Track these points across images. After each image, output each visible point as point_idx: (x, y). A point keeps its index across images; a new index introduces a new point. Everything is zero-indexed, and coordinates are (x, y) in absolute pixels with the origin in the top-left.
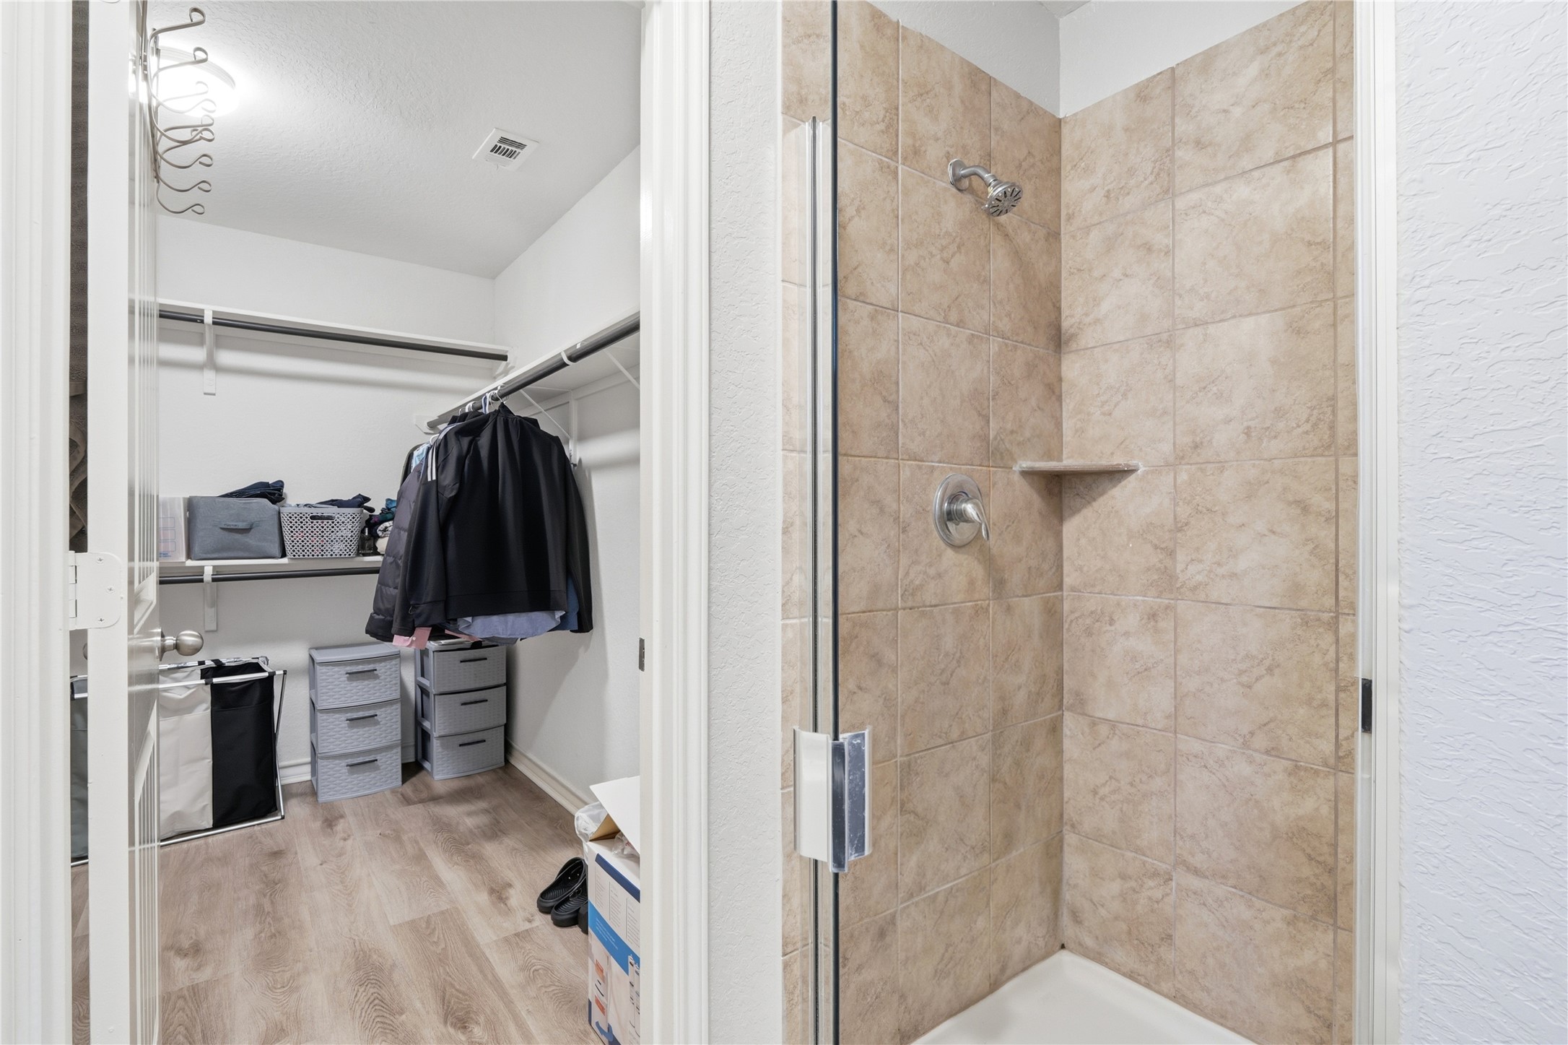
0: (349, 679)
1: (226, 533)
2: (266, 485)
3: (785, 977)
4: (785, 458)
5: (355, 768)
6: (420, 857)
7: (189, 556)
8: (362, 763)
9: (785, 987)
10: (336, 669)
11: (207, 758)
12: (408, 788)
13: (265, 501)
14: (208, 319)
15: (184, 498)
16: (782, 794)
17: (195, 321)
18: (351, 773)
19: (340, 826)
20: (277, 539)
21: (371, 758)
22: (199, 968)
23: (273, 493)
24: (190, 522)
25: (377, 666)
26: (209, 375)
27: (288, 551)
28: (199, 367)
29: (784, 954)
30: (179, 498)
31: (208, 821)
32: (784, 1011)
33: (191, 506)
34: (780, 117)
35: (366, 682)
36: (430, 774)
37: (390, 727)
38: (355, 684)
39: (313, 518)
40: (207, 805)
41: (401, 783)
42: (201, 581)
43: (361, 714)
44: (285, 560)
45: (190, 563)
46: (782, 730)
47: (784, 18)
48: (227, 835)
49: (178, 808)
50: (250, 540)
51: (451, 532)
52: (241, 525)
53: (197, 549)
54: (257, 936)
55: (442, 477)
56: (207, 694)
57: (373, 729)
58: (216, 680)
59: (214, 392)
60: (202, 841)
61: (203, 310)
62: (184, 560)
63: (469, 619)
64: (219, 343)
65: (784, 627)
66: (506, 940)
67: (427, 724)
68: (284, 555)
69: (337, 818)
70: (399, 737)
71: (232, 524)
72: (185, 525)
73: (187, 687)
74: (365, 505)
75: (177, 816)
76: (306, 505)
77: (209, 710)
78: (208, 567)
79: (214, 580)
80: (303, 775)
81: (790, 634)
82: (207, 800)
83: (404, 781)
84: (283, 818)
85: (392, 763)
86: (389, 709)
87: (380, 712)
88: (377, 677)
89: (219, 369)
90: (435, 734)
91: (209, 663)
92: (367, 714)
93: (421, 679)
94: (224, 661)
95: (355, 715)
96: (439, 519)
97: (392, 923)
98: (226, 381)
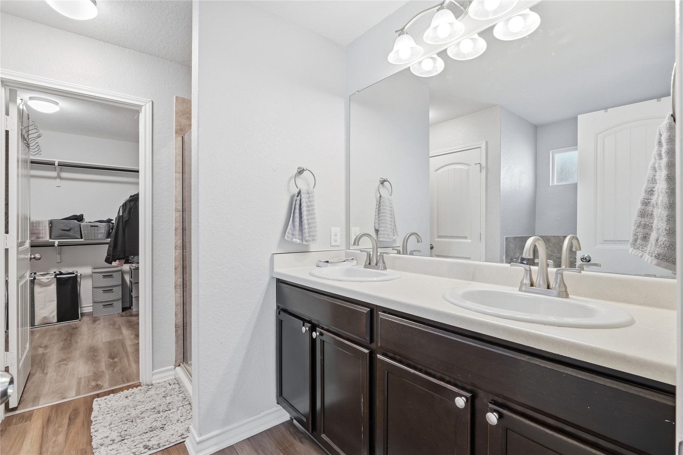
0: (103, 278)
1: (62, 231)
2: (76, 216)
3: (176, 333)
4: (175, 213)
5: (105, 306)
6: (119, 329)
7: (50, 238)
8: (108, 305)
9: (176, 336)
10: (99, 274)
11: (55, 301)
12: (124, 313)
13: (76, 221)
14: (56, 164)
15: (49, 220)
16: (175, 291)
17: (52, 165)
18: (104, 308)
19: (97, 322)
20: (79, 233)
21: (111, 303)
22: (46, 350)
23: (80, 218)
24: (51, 228)
25: (113, 274)
26: (58, 180)
27: (83, 237)
28: (55, 178)
29: (176, 328)
30: (47, 220)
31: (55, 320)
32: (175, 341)
33: (51, 222)
34: (174, 134)
35: (109, 279)
36: (132, 309)
37: (117, 293)
38: (105, 279)
39: (91, 226)
40: (54, 315)
41: (121, 312)
42: (54, 246)
43: (107, 289)
44: (82, 240)
45: (51, 240)
46: (175, 276)
47: (176, 112)
48: (61, 324)
49: (45, 316)
50: (70, 233)
51: (126, 230)
52: (67, 229)
53: (53, 236)
54: (64, 344)
55: (124, 214)
56: (55, 281)
57: (111, 294)
58: (57, 276)
59: (60, 186)
60: (53, 326)
61: (55, 161)
62: (48, 239)
63: (132, 256)
64: (61, 171)
65: (175, 252)
66: (134, 344)
67: (132, 294)
68: (82, 238)
69: (97, 320)
70: (121, 297)
71: (64, 228)
72: (49, 228)
73: (48, 279)
74: (111, 222)
75: (45, 318)
76: (89, 222)
77: (56, 286)
78: (57, 242)
79: (58, 246)
80: (90, 310)
81: (177, 254)
82: (55, 313)
83: (122, 312)
84: (80, 320)
85: (118, 306)
86: (117, 288)
87: (114, 289)
88: (113, 277)
89: (61, 178)
90: (133, 296)
91: (58, 272)
92: (109, 289)
93: (131, 279)
94: (63, 272)
95: (105, 289)
96: (123, 226)
97: (103, 341)
98: (64, 183)
